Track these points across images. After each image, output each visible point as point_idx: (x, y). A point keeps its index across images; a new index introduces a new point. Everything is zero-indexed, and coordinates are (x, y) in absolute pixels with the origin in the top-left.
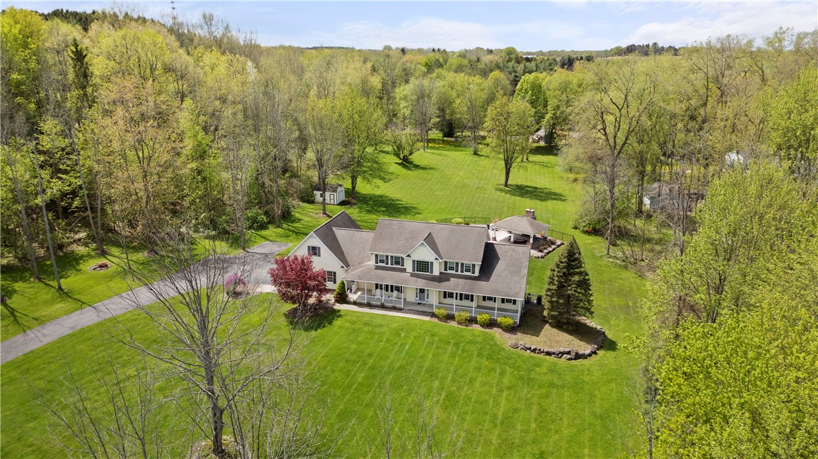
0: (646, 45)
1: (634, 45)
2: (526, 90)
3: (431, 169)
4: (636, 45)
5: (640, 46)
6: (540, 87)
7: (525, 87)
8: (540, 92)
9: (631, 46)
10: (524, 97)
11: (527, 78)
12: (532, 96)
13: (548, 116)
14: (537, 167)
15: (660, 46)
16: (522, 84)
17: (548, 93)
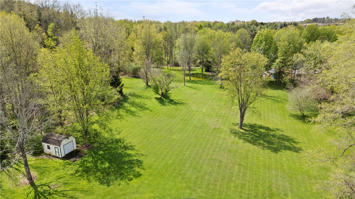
0: (323, 18)
1: (317, 18)
2: (261, 41)
3: (182, 103)
4: (318, 18)
5: (320, 18)
6: (272, 39)
7: (260, 39)
8: (271, 42)
9: (315, 18)
10: (259, 46)
11: (262, 32)
12: (266, 45)
13: (278, 61)
14: (269, 102)
15: (330, 18)
16: (258, 37)
17: (278, 43)
